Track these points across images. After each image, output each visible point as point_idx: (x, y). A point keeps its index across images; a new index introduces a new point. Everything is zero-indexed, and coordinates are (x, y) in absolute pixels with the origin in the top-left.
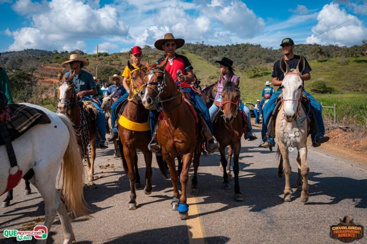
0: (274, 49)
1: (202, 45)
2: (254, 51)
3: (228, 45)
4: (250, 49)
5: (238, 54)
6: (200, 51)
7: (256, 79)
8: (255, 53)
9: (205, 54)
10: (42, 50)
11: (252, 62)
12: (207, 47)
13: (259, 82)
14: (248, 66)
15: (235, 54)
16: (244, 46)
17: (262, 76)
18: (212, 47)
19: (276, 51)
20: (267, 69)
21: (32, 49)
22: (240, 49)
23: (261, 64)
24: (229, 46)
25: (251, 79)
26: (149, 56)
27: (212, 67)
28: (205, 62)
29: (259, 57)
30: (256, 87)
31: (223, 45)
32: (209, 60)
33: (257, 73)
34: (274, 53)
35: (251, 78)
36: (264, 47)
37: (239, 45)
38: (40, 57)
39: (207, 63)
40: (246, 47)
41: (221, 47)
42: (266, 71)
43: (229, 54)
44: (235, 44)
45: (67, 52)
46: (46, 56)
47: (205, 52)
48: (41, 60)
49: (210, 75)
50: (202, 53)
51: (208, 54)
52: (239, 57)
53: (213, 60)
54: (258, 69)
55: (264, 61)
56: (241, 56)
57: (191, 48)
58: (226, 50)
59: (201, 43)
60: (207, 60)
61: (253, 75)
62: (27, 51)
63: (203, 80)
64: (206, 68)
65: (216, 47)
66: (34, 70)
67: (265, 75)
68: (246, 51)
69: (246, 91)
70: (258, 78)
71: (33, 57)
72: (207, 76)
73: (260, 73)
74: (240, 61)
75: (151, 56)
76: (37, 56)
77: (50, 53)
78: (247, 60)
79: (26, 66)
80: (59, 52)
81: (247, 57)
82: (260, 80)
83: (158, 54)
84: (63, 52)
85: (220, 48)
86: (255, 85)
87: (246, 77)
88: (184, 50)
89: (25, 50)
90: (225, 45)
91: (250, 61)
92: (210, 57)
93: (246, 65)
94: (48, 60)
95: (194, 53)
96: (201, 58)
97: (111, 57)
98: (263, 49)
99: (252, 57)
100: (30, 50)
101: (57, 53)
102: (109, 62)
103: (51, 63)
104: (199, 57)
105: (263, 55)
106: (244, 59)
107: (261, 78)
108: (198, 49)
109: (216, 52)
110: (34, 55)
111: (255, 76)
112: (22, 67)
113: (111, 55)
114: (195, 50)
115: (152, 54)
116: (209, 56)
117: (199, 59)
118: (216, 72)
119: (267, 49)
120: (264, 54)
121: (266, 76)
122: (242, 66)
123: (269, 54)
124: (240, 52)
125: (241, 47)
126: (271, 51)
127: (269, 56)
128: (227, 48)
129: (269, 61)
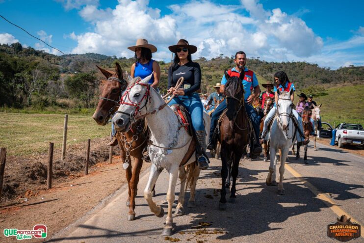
0: (331, 69)
1: (257, 60)
2: (310, 70)
3: (284, 62)
4: (306, 68)
5: (293, 72)
6: (255, 66)
8: (311, 72)
9: (261, 70)
10: (102, 54)
11: (307, 81)
12: (262, 62)
14: (303, 85)
15: (290, 72)
16: (300, 64)
17: (318, 96)
18: (267, 63)
19: (334, 71)
20: (324, 90)
21: (93, 53)
22: (296, 67)
23: (316, 83)
24: (285, 64)
26: (204, 68)
29: (315, 76)
31: (278, 62)
33: (313, 93)
34: (331, 74)
36: (322, 67)
37: (295, 63)
38: (99, 61)
40: (302, 65)
41: (276, 63)
42: (323, 92)
44: (291, 62)
45: (125, 58)
46: (105, 61)
47: (259, 68)
48: (100, 64)
50: (257, 68)
51: (263, 70)
52: (294, 75)
53: (268, 77)
54: (314, 89)
55: (320, 81)
56: (296, 74)
58: (282, 67)
59: (257, 58)
60: (262, 75)
62: (89, 55)
65: (271, 63)
66: (94, 73)
67: (321, 95)
68: (302, 69)
71: (94, 60)
73: (316, 93)
74: (294, 80)
75: (206, 68)
76: (97, 60)
77: (109, 58)
78: (302, 78)
79: (87, 69)
80: (118, 58)
81: (302, 76)
83: (213, 66)
84: (122, 58)
85: (275, 65)
89: (87, 54)
90: (281, 62)
91: (306, 79)
92: (265, 73)
93: (301, 84)
94: (108, 65)
97: (167, 66)
98: (320, 68)
99: (308, 76)
100: (91, 54)
101: (116, 58)
102: (164, 71)
103: (110, 67)
105: (319, 75)
106: (299, 77)
108: (253, 64)
109: (271, 69)
110: (95, 59)
112: (84, 70)
113: (167, 64)
114: (249, 65)
115: (207, 66)
116: (264, 72)
119: (324, 69)
120: (320, 74)
121: (323, 97)
122: (297, 85)
123: (326, 74)
124: (296, 70)
125: (297, 65)
126: (328, 72)
127: (326, 77)
128: (282, 65)
129: (325, 81)
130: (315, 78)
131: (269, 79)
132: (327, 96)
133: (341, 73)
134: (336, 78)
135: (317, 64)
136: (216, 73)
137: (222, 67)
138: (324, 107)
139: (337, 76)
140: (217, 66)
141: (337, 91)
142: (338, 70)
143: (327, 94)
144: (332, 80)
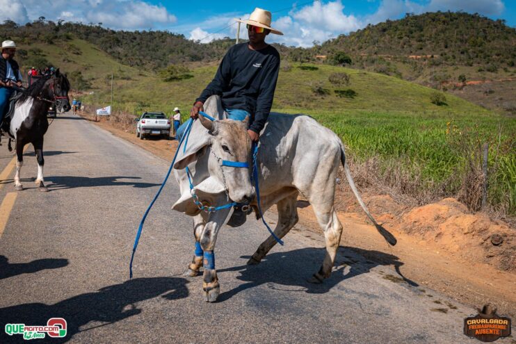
1: (99, 28)
2: (174, 42)
3: (138, 32)
4: (168, 40)
5: (152, 45)
6: (96, 36)
7: (172, 83)
8: (175, 46)
9: (103, 42)
11: (172, 59)
12: (106, 31)
13: (177, 87)
14: (165, 64)
16: (160, 35)
17: (181, 79)
18: (113, 32)
19: (205, 45)
20: (188, 71)
22: (155, 38)
23: (183, 62)
24: (139, 34)
25: (167, 83)
27: (112, 61)
28: (102, 54)
29: (181, 52)
30: (172, 95)
31: (130, 31)
32: (109, 50)
33: (174, 75)
34: (202, 48)
35: (166, 81)
36: (189, 39)
37: (154, 32)
39: (104, 55)
40: (163, 36)
41: (127, 33)
42: (186, 73)
43: (139, 44)
44: (148, 31)
47: (102, 39)
49: (109, 73)
50: (98, 40)
51: (106, 42)
52: (154, 50)
53: (114, 52)
54: (175, 70)
55: (188, 58)
56: (156, 49)
57: (82, 31)
58: (135, 38)
60: (106, 51)
61: (169, 77)
63: (98, 80)
64: (104, 63)
65: (119, 33)
67: (185, 78)
68: (163, 42)
69: (158, 99)
70: (175, 82)
72: (105, 75)
73: (178, 75)
74: (154, 56)
78: (164, 55)
81: (165, 51)
82: (178, 85)
83: (28, 36)
85: (125, 35)
86: (171, 91)
87: (160, 79)
88: (70, 33)
90: (133, 31)
91: (170, 56)
92: (110, 47)
93: (163, 63)
95: (87, 39)
96: (96, 47)
98: (187, 41)
99: (172, 51)
104: (92, 45)
105: (186, 50)
106: (159, 53)
107: (180, 82)
108: (93, 34)
109: (118, 41)
111: (172, 79)
114: (87, 35)
116: (108, 45)
117: (92, 48)
118: (117, 70)
119: (192, 41)
120: (188, 48)
121: (187, 80)
122: (157, 63)
123: (196, 49)
124: (155, 43)
125: (156, 36)
126: (198, 45)
127: (195, 52)
128: (135, 35)
129: (195, 58)
130: (181, 54)
131: (116, 55)
132: (192, 78)
133: (215, 48)
134: (208, 54)
135: (183, 35)
136: (34, 46)
137: (42, 37)
138: (189, 94)
139: (209, 52)
140: (35, 36)
141: (204, 72)
142: (210, 44)
143: (192, 76)
144: (203, 57)
